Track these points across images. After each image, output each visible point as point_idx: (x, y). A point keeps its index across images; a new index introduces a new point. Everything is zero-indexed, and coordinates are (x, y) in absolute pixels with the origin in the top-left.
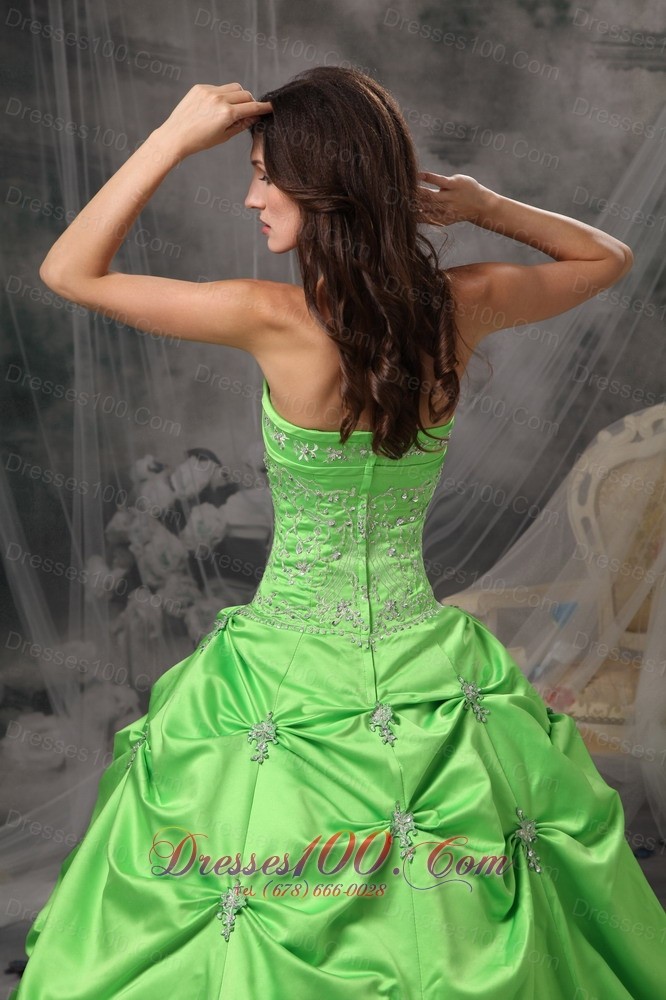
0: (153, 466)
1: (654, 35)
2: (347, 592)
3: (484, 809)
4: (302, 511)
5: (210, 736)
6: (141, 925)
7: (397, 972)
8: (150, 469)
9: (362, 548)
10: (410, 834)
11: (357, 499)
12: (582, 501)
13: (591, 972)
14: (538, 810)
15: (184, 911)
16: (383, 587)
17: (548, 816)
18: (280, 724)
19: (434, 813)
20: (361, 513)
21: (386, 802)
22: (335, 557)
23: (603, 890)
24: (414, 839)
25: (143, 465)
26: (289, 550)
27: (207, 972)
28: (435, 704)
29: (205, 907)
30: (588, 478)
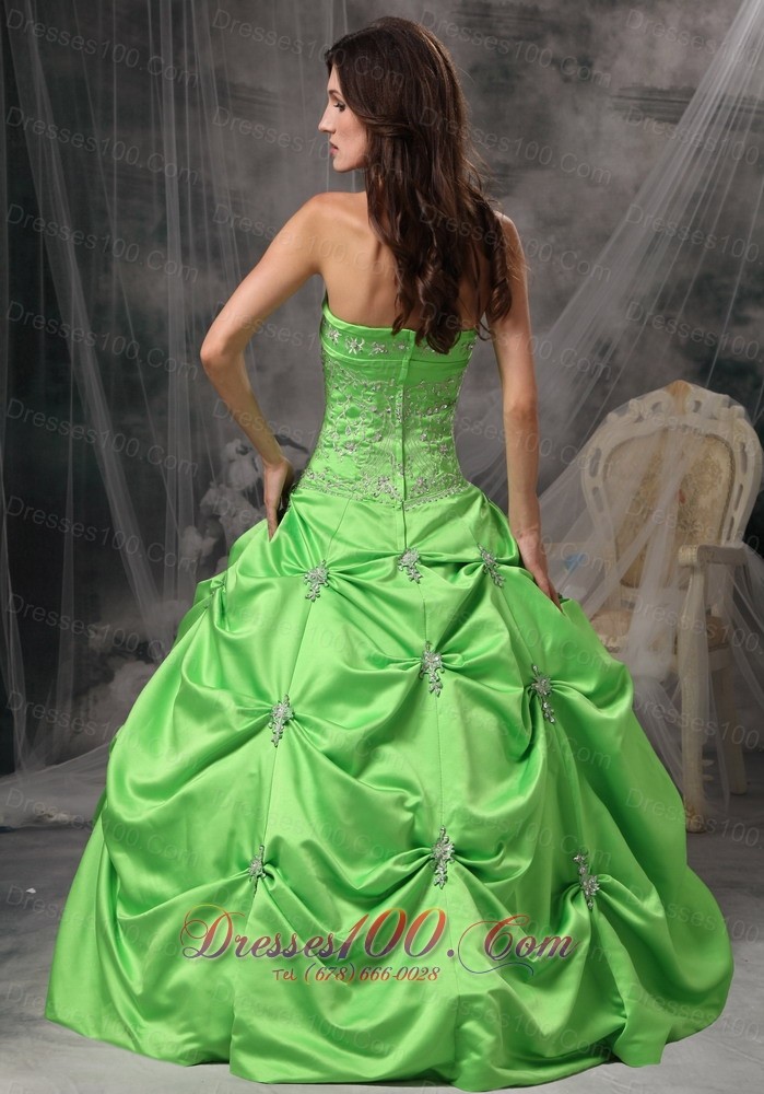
0: (240, 449)
1: (661, 92)
2: (386, 469)
3: (504, 656)
4: (351, 399)
5: (274, 576)
6: (205, 726)
7: (421, 790)
8: (238, 452)
9: (399, 432)
10: (438, 671)
11: (395, 390)
12: (593, 473)
13: (594, 818)
14: (553, 669)
15: (240, 716)
16: (417, 465)
17: (563, 676)
18: (331, 570)
19: (459, 656)
20: (398, 402)
21: (417, 641)
22: (378, 438)
23: (612, 741)
24: (440, 675)
25: (231, 448)
26: (340, 433)
27: (260, 772)
28: (459, 565)
29: (257, 716)
30: (598, 453)
